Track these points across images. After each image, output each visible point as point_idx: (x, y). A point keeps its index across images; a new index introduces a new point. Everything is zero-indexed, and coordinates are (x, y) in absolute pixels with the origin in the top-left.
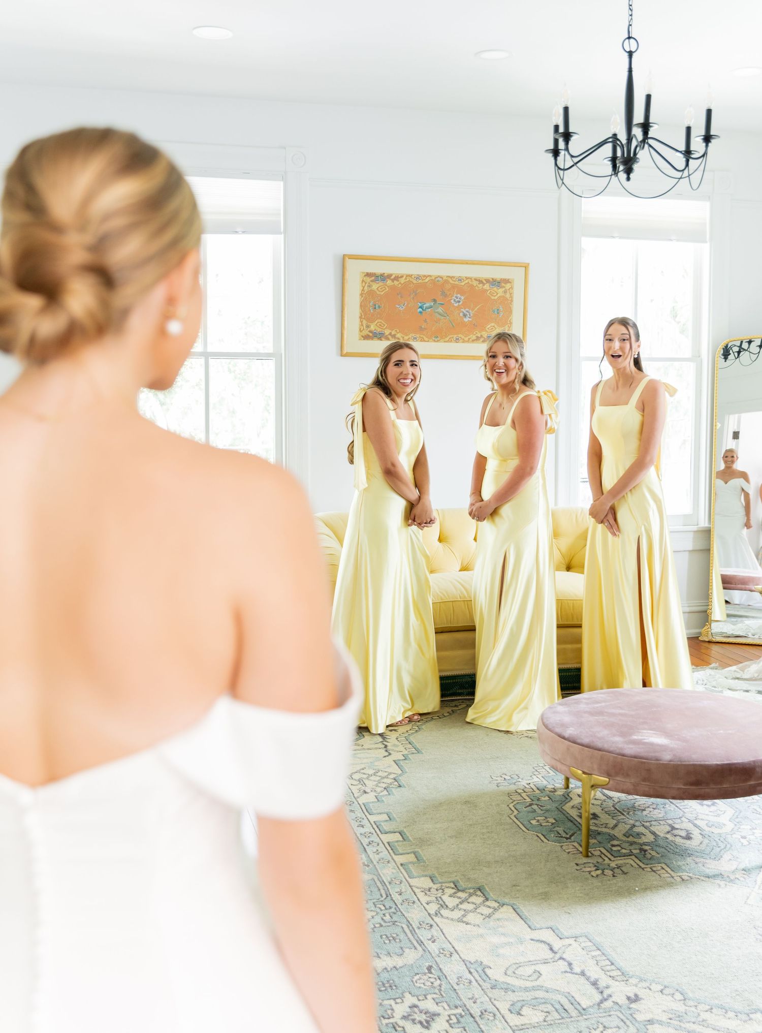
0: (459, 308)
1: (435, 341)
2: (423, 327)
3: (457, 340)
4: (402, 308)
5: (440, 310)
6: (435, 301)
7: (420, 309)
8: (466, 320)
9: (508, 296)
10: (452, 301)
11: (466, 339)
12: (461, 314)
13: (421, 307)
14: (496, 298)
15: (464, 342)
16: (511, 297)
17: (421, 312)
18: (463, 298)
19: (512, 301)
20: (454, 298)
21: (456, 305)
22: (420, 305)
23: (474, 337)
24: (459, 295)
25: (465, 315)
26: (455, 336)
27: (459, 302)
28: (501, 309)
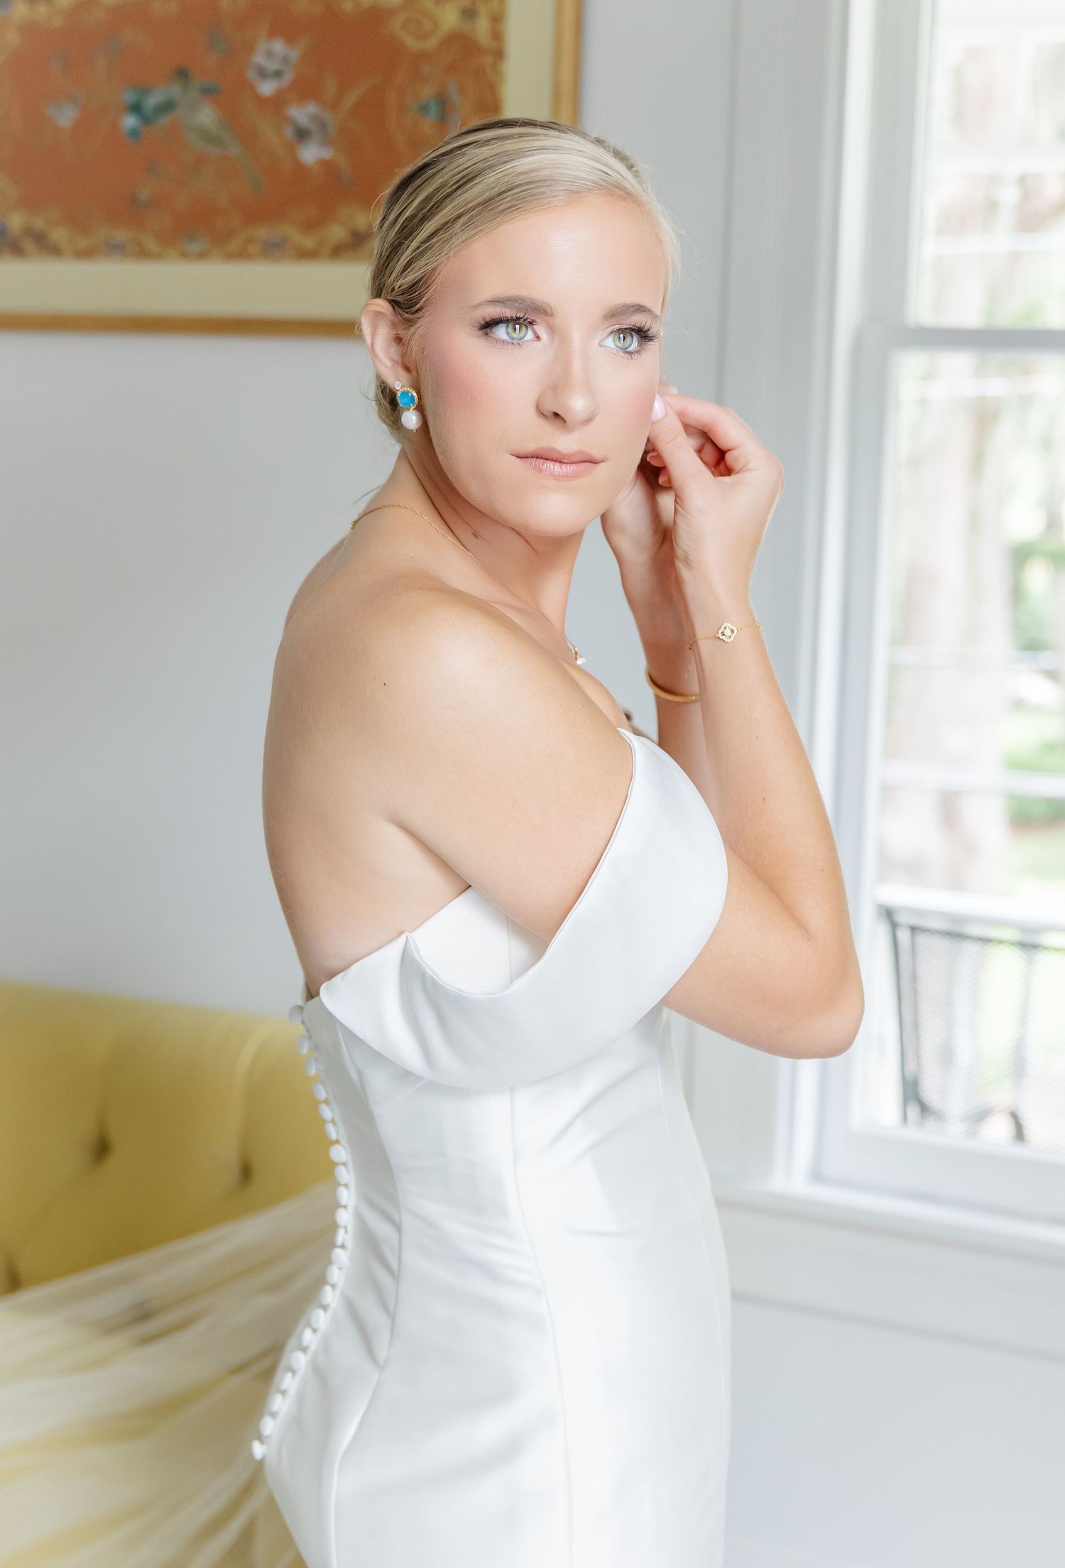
0: (277, 104)
1: (185, 255)
2: (144, 194)
3: (273, 250)
4: (65, 117)
5: (206, 116)
6: (182, 74)
7: (130, 121)
8: (311, 154)
9: (482, 27)
10: (251, 75)
11: (309, 242)
12: (289, 133)
13: (136, 108)
14: (431, 44)
15: (305, 255)
16: (497, 36)
17: (135, 134)
18: (295, 54)
19: (499, 54)
20: (259, 58)
21: (267, 88)
22: (129, 97)
23: (337, 232)
24: (279, 46)
25: (302, 135)
26: (262, 232)
27: (278, 74)
28: (454, 95)
